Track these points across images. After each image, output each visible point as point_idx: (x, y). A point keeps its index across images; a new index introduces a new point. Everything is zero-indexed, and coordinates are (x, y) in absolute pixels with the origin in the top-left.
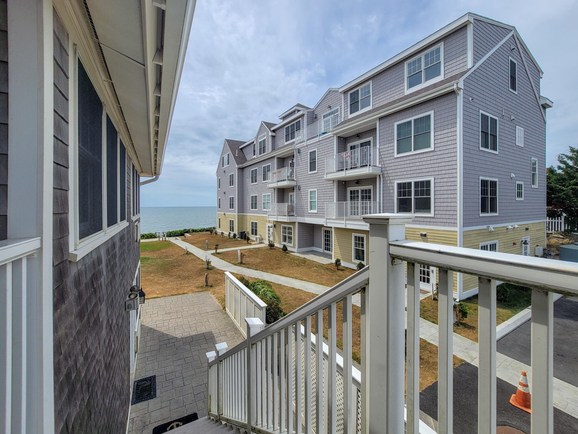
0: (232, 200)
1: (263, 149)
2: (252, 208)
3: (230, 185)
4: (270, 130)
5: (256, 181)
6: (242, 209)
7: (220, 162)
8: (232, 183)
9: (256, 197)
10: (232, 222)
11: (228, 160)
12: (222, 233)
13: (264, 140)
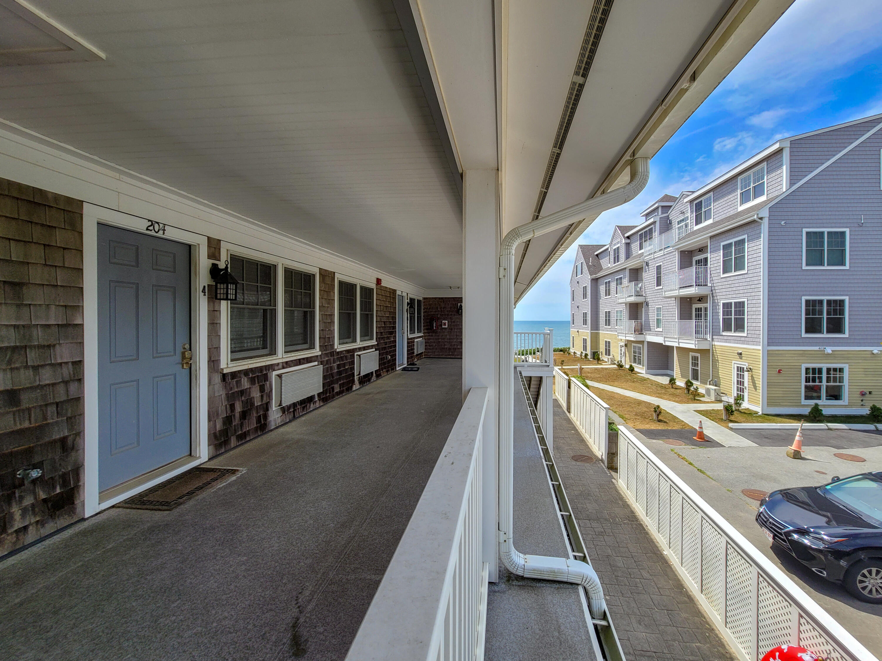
0: (585, 315)
1: (617, 259)
2: (606, 325)
3: (584, 299)
4: (624, 237)
5: (609, 295)
6: (595, 326)
7: (573, 271)
8: (585, 296)
9: (609, 312)
10: (585, 341)
11: (582, 270)
12: (574, 353)
13: (618, 248)
